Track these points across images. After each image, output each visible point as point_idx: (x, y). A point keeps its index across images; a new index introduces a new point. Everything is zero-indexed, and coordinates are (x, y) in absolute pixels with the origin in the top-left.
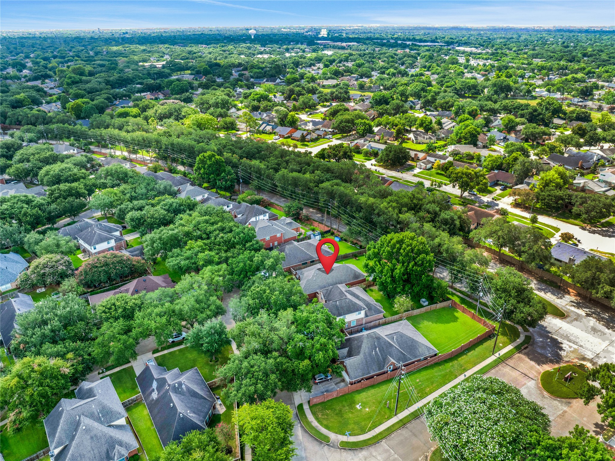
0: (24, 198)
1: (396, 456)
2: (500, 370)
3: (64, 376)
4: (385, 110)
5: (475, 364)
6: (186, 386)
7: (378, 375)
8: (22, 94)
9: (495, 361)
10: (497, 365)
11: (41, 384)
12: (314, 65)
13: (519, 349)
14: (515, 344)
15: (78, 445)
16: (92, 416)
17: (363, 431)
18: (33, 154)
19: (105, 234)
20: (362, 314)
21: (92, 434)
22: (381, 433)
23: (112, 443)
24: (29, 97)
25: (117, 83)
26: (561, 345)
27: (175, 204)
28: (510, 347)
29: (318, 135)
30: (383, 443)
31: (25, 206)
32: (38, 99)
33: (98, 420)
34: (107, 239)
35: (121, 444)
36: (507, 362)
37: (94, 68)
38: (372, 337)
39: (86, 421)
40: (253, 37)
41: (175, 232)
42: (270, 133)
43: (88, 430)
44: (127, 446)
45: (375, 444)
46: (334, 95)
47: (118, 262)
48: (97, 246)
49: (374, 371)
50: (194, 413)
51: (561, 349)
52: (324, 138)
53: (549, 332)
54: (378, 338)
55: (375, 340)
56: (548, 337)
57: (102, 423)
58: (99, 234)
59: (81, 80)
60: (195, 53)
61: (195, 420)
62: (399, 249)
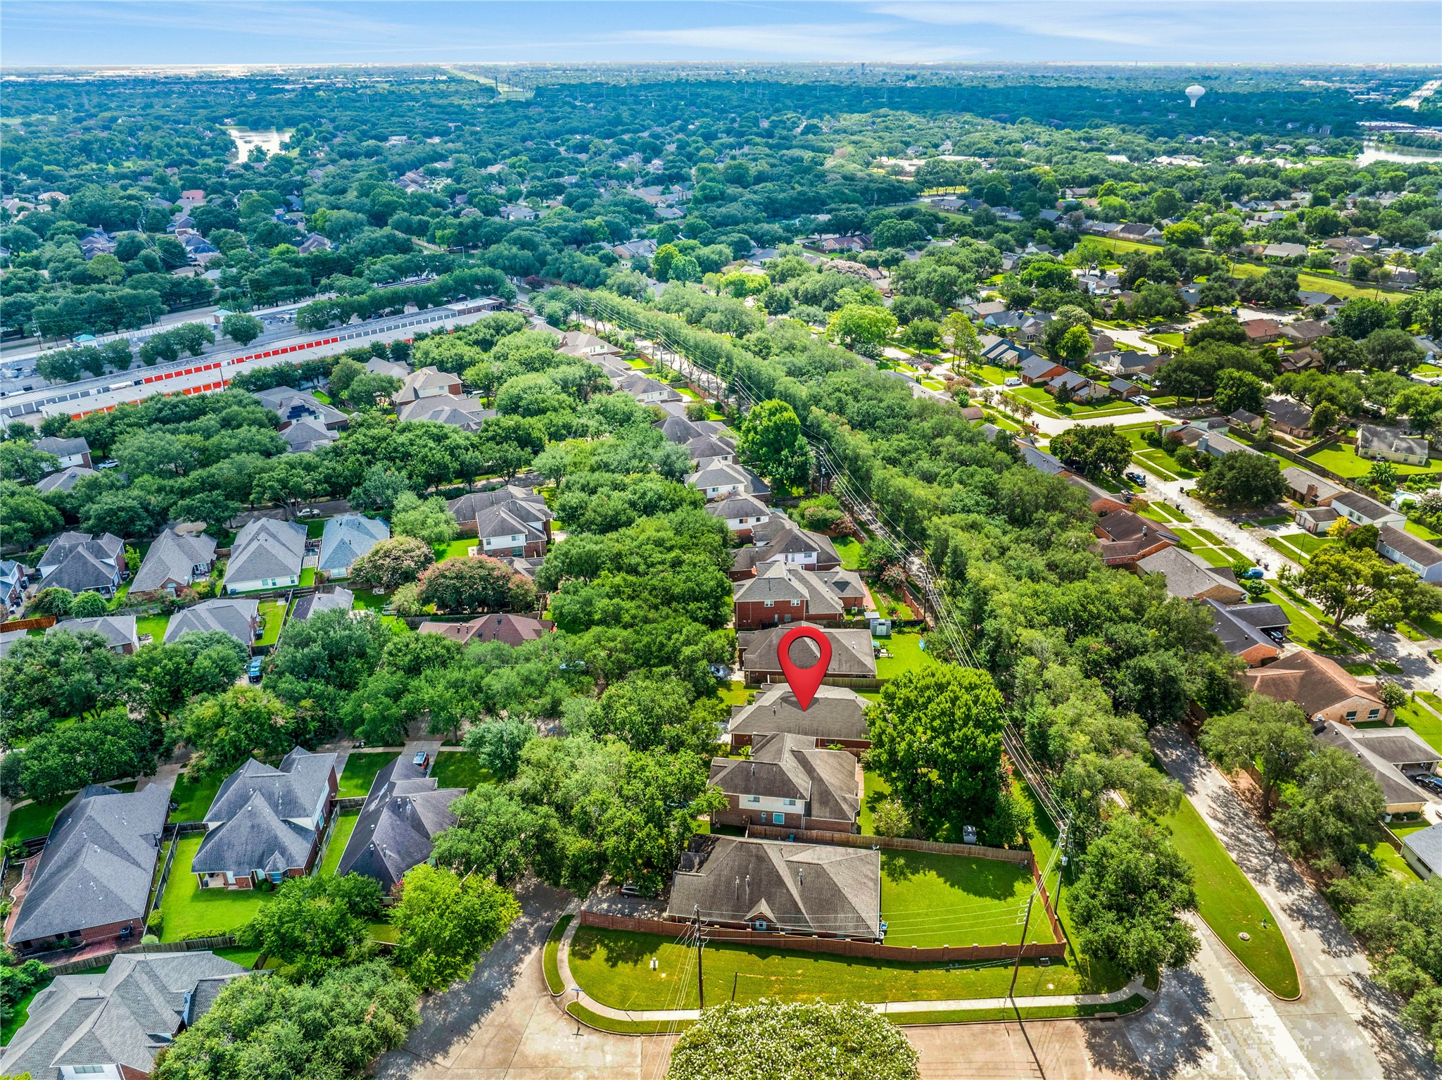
0: (435, 431)
1: (638, 1071)
2: (993, 1032)
3: (273, 728)
4: (1343, 352)
5: (949, 997)
6: (413, 808)
7: (722, 925)
8: (599, 219)
9: (1003, 1010)
10: (997, 1021)
11: (237, 729)
12: (1287, 196)
13: (1084, 1013)
14: (1089, 1000)
15: (232, 829)
16: (269, 797)
17: (622, 1005)
18: (518, 349)
19: (514, 522)
20: (799, 808)
21: (257, 821)
22: (648, 1023)
23: (274, 845)
24: (608, 224)
25: (792, 206)
26: (1203, 1053)
27: (650, 494)
28: (1070, 1001)
29: (1113, 391)
30: (638, 1041)
31: (431, 444)
32: (623, 230)
33: (274, 806)
34: (514, 532)
35: (283, 852)
36: (1027, 1026)
37: (773, 166)
38: (749, 852)
39: (258, 802)
40: (1193, 104)
41: (597, 548)
42: (1010, 368)
43: (252, 814)
44: (289, 859)
45: (623, 1034)
46: (1253, 289)
47: (482, 578)
48: (493, 540)
49: (721, 916)
50: (399, 853)
51: (1192, 1058)
52: (1127, 400)
53: (1205, 1013)
54: (762, 859)
55: (753, 859)
56: (1189, 1021)
57: (277, 812)
58: (504, 520)
59: (722, 193)
60: (1010, 143)
61: (388, 864)
62: (930, 700)
